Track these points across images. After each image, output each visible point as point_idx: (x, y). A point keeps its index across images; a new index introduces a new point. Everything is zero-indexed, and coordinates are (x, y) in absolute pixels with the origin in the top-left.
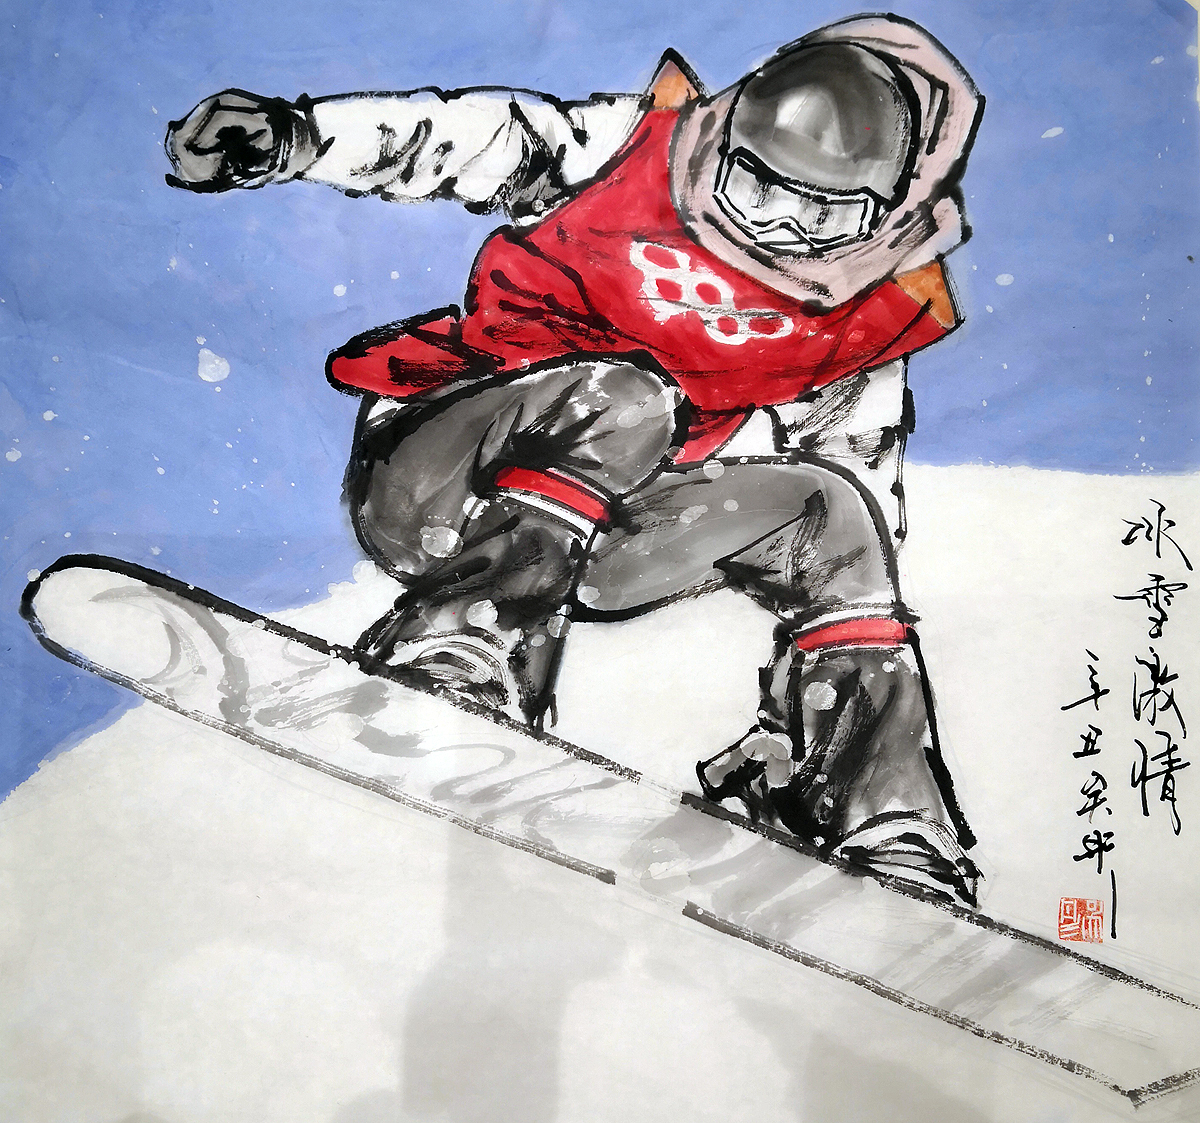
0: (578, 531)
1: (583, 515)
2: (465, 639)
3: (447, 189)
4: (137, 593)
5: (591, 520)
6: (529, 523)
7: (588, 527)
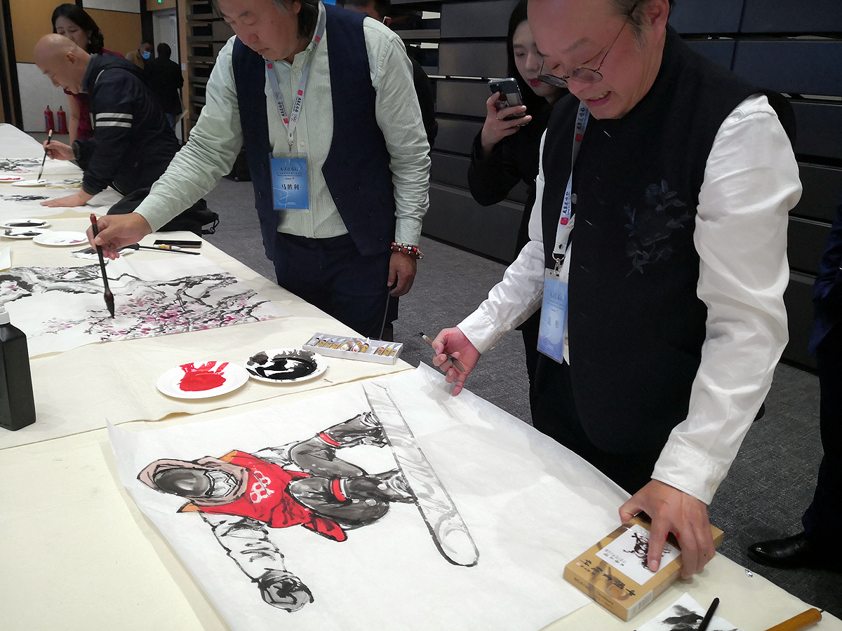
0: (345, 482)
1: (339, 483)
2: (391, 486)
3: (265, 539)
4: (445, 545)
5: (339, 481)
6: (350, 491)
7: (342, 481)
